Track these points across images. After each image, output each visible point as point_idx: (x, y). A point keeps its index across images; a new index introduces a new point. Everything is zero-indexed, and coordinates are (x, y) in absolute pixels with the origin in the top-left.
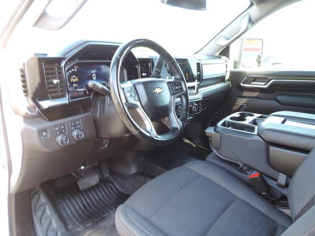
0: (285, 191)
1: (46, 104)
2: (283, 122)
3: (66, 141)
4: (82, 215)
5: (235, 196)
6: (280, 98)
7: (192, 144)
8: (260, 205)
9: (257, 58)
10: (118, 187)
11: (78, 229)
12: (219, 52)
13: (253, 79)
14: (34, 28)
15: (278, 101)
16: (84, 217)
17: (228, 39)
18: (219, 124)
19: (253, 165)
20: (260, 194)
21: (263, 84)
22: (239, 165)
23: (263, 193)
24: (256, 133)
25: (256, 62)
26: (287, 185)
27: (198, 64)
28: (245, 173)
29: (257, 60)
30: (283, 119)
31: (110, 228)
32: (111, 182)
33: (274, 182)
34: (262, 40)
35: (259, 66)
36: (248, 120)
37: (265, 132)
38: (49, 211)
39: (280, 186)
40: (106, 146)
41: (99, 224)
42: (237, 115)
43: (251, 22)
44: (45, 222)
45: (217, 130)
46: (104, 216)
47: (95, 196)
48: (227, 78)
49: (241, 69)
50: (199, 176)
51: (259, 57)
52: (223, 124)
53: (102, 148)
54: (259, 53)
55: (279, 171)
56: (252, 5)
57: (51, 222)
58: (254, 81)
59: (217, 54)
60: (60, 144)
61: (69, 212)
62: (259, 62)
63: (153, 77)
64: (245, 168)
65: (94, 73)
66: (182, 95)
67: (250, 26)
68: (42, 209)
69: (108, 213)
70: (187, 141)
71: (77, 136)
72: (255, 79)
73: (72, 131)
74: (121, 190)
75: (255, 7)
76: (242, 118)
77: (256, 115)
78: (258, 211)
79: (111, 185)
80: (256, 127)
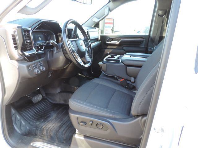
0: (134, 84)
1: (27, 53)
2: (130, 57)
3: (39, 71)
4: (36, 117)
5: (116, 90)
6: (125, 48)
7: (83, 76)
8: (126, 91)
9: (111, 28)
10: (51, 101)
11: (37, 124)
12: (94, 25)
13: (112, 39)
14: (18, 13)
15: (124, 50)
16: (37, 118)
17: (99, 19)
18: (104, 60)
19: (121, 76)
20: (125, 87)
21: (117, 42)
22: (115, 77)
23: (126, 87)
24: (121, 62)
25: (111, 31)
26: (134, 82)
27: (87, 31)
28: (118, 80)
29: (111, 29)
30: (130, 56)
31: (55, 119)
32: (46, 99)
33: (130, 82)
34: (113, 19)
35: (113, 33)
36: (116, 58)
37: (125, 61)
38: (18, 117)
39: (132, 83)
40: (50, 76)
41: (48, 119)
42: (110, 56)
43: (110, 10)
44: (18, 123)
45: (104, 62)
46: (48, 115)
47: (40, 107)
48: (99, 39)
49: (105, 34)
50: (99, 84)
51: (113, 28)
52: (106, 60)
53: (49, 77)
54: (112, 26)
55: (131, 77)
56: (110, 1)
57: (21, 122)
58: (112, 40)
59: (93, 26)
60: (37, 73)
61: (28, 117)
62: (112, 31)
63: (72, 38)
64: (117, 78)
65: (39, 37)
66: (89, 46)
67: (109, 12)
68: (14, 116)
69: (50, 114)
70: (80, 74)
71: (43, 69)
72: (113, 40)
73: (40, 66)
74: (53, 102)
75: (111, 3)
76: (112, 57)
77: (118, 56)
78: (125, 93)
79: (47, 101)
80: (120, 60)
